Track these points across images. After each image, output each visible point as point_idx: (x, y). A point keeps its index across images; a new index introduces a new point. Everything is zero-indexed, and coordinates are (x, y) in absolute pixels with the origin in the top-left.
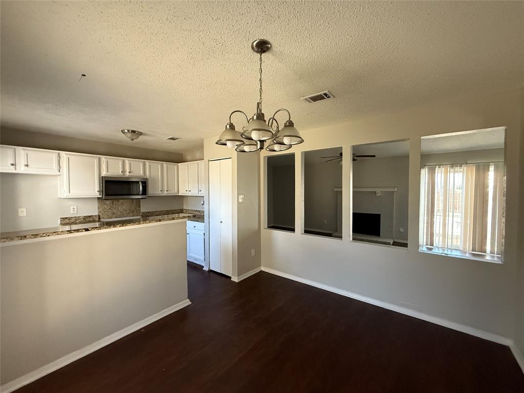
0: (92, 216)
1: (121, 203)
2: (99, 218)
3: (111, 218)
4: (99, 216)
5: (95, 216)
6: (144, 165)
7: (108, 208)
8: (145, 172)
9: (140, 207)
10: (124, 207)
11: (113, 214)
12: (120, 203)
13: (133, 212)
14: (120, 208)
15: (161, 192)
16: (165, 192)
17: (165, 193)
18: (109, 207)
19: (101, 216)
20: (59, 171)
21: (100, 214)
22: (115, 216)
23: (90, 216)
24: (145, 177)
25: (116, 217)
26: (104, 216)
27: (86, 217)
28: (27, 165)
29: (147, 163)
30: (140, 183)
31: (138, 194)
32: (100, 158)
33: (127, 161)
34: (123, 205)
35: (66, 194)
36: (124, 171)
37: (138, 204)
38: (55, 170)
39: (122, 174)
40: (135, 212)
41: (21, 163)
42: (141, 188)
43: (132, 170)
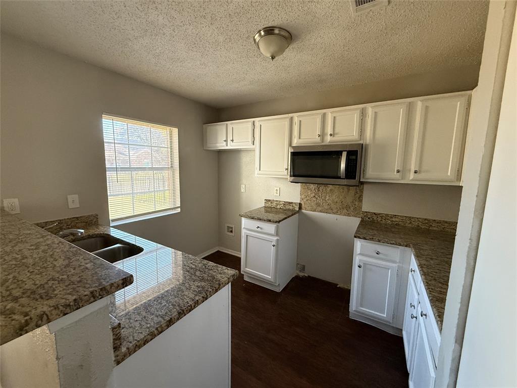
0: (292, 203)
2: (300, 208)
3: (315, 211)
4: (300, 204)
5: (295, 204)
6: (363, 114)
7: (312, 196)
9: (361, 201)
10: (334, 197)
11: (318, 205)
12: (329, 189)
13: (348, 208)
14: (328, 198)
15: (397, 176)
16: (412, 176)
17: (411, 178)
18: (314, 194)
20: (253, 144)
21: (302, 203)
23: (290, 203)
24: (361, 142)
25: (321, 211)
26: (306, 206)
27: (286, 203)
28: (232, 141)
29: (370, 108)
30: (344, 155)
31: (339, 178)
32: (292, 119)
33: (330, 114)
34: (333, 193)
35: (257, 171)
36: (322, 135)
37: (358, 195)
38: (251, 143)
39: (318, 139)
40: (352, 208)
41: (230, 138)
42: (343, 165)
43: (337, 131)
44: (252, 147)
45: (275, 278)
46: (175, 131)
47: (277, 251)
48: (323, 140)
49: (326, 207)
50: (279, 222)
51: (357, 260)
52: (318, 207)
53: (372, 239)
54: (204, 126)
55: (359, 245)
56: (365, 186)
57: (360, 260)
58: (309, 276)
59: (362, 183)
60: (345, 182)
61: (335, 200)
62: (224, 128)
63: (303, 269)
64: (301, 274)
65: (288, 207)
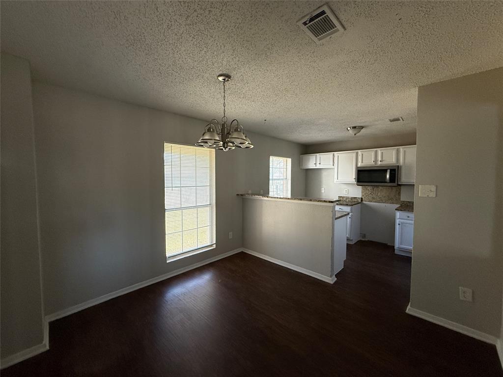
1: (381, 190)
2: (362, 200)
3: (371, 202)
4: (361, 198)
5: (359, 198)
6: (398, 152)
7: (369, 193)
8: (398, 159)
9: (400, 195)
10: (383, 193)
11: (373, 198)
13: (392, 199)
14: (379, 194)
19: (364, 199)
21: (363, 197)
22: (374, 200)
23: (355, 198)
24: (398, 165)
25: (375, 202)
26: (366, 200)
27: (352, 198)
28: (320, 164)
29: (401, 149)
30: (389, 171)
31: (386, 182)
32: (357, 153)
33: (380, 151)
34: (382, 192)
35: (336, 180)
36: (376, 161)
37: (398, 192)
38: (332, 165)
39: (373, 163)
40: (395, 200)
41: (318, 162)
42: (388, 176)
43: (384, 159)
44: (333, 167)
45: (351, 236)
46: (289, 160)
47: (351, 221)
48: (376, 164)
49: (379, 199)
50: (353, 205)
51: (397, 221)
52: (373, 199)
53: (405, 210)
54: (301, 156)
55: (398, 214)
56: (402, 187)
57: (399, 222)
58: (368, 241)
59: (400, 185)
60: (390, 184)
61: (384, 195)
62: (315, 157)
63: (364, 236)
64: (363, 239)
65: (354, 200)
